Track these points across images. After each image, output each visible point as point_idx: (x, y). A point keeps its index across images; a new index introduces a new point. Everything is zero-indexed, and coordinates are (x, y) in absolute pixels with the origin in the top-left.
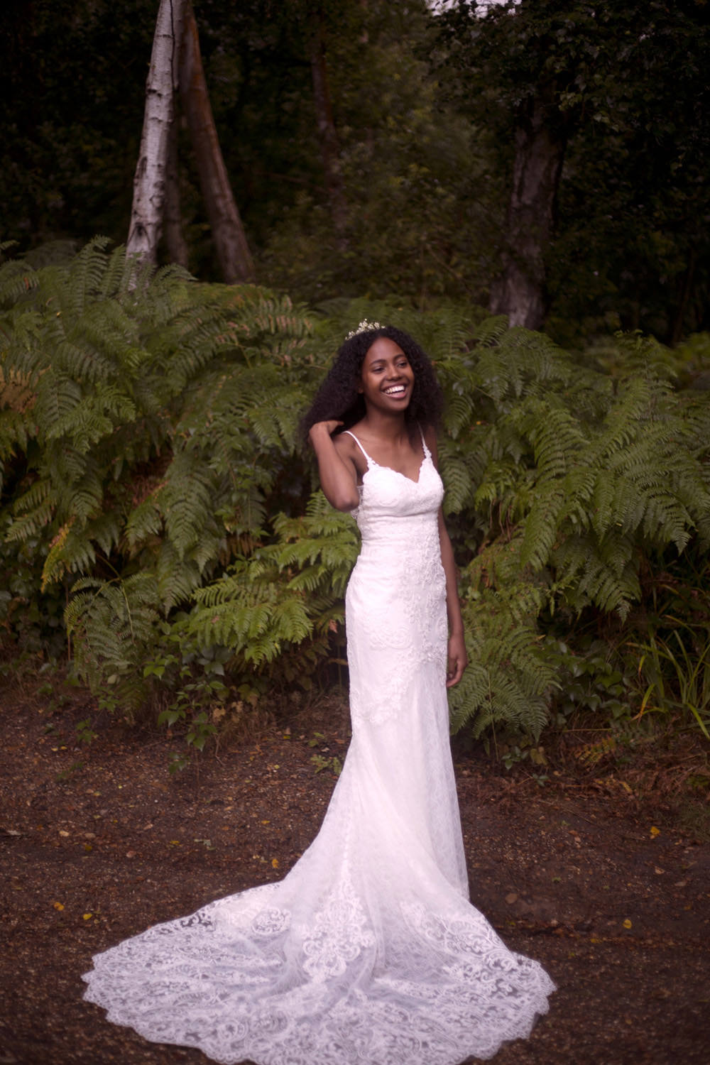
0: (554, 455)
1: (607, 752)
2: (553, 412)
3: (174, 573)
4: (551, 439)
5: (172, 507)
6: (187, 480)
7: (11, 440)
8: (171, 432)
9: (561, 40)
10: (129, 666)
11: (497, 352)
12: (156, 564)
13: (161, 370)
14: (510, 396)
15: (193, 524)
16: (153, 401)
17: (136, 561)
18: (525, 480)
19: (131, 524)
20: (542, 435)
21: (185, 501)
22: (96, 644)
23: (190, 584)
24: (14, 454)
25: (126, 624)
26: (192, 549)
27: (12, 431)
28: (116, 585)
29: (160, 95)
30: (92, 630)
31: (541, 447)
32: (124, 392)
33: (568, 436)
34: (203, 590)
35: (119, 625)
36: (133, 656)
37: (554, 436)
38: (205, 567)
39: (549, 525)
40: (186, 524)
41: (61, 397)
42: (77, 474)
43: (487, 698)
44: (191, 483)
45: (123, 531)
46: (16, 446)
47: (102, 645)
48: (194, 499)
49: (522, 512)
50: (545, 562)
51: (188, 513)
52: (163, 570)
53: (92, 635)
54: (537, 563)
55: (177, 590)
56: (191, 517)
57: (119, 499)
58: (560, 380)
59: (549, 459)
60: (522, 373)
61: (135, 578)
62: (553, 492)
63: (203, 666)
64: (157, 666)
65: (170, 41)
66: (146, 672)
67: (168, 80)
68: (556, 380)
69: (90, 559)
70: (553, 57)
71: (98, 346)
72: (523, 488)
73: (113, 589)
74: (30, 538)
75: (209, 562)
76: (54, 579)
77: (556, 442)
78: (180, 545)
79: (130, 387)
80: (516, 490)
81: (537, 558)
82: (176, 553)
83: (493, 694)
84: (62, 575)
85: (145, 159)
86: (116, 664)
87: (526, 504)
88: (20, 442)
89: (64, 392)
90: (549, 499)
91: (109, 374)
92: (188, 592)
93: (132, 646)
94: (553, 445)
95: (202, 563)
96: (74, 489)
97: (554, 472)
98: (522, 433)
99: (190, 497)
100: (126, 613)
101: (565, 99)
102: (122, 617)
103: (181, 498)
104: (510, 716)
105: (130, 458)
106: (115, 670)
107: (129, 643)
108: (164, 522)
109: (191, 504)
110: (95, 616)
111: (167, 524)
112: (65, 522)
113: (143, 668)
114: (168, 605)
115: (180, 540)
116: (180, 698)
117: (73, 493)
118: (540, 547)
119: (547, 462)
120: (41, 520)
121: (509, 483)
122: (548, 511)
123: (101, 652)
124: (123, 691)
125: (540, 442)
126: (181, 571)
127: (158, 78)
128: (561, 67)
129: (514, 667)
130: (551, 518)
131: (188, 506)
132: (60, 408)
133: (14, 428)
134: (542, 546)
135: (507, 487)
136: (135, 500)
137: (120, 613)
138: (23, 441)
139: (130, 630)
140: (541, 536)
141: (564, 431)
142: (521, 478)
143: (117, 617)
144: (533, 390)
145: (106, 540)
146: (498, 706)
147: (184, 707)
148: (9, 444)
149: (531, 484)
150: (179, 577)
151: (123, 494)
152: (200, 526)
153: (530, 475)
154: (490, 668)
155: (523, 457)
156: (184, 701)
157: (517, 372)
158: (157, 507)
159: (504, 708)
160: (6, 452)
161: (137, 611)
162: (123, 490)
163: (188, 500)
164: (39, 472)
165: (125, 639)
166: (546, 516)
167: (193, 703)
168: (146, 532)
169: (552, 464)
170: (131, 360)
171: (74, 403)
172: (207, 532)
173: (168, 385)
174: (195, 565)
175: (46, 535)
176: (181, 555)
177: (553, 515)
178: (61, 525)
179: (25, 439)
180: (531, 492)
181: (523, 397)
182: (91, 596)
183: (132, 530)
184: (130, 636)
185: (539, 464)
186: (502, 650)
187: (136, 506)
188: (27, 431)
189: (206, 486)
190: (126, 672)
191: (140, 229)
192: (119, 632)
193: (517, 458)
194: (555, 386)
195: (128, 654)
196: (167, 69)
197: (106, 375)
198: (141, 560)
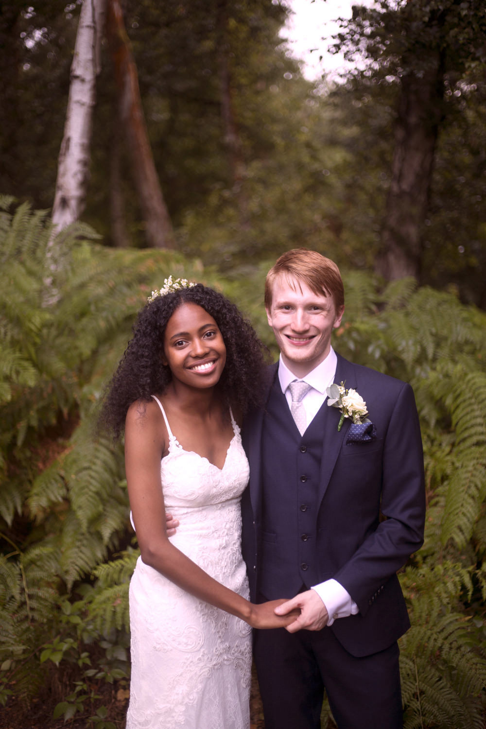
0: (473, 422)
2: (470, 376)
3: (78, 544)
4: (470, 404)
5: (77, 473)
6: (92, 446)
8: (77, 395)
9: (464, 13)
10: (24, 651)
11: (407, 314)
12: (61, 531)
13: (72, 333)
14: (422, 358)
15: (98, 493)
16: (58, 365)
17: (42, 526)
18: (440, 445)
19: (35, 490)
20: (460, 400)
21: (89, 468)
23: (94, 555)
25: (23, 604)
26: (96, 519)
28: (15, 559)
29: (83, 81)
31: (459, 413)
32: (26, 355)
34: (105, 566)
35: (14, 606)
36: (29, 640)
37: (473, 400)
38: (111, 538)
39: (472, 497)
40: (91, 493)
44: (97, 450)
45: (26, 498)
48: (98, 467)
49: (439, 478)
50: (468, 537)
51: (93, 481)
52: (68, 539)
54: (460, 539)
55: (80, 563)
56: (95, 486)
57: (24, 464)
58: (472, 343)
59: (470, 424)
60: (432, 334)
61: (35, 552)
62: (475, 461)
63: (105, 650)
64: (54, 651)
65: (92, 31)
66: (43, 657)
67: (90, 66)
68: (467, 342)
70: (456, 30)
72: (439, 454)
73: (9, 565)
75: (116, 533)
77: (475, 407)
78: (83, 515)
79: (32, 350)
81: (460, 534)
82: (79, 525)
83: (422, 692)
85: (69, 140)
86: (11, 649)
87: (443, 470)
90: (470, 468)
91: (12, 337)
92: (92, 564)
93: (28, 629)
94: (473, 411)
95: (107, 533)
97: (475, 439)
98: (438, 397)
99: (94, 464)
100: (22, 590)
101: (470, 67)
102: (18, 597)
103: (86, 465)
105: (34, 423)
106: (9, 655)
107: (25, 625)
108: (68, 490)
109: (96, 472)
111: (72, 493)
113: (41, 651)
114: (71, 579)
115: (83, 512)
116: (78, 689)
118: (463, 521)
119: (466, 429)
122: (470, 481)
124: (18, 677)
125: (457, 407)
126: (85, 542)
127: (82, 64)
128: (464, 39)
129: (445, 662)
130: (473, 490)
131: (93, 474)
134: (465, 520)
136: (41, 465)
137: (16, 592)
139: (26, 611)
140: (463, 509)
142: (436, 443)
143: (13, 597)
144: (444, 352)
145: (8, 509)
146: (428, 707)
147: (83, 698)
149: (448, 449)
150: (83, 549)
151: (30, 459)
152: (105, 496)
153: (446, 439)
154: (418, 660)
155: (438, 422)
156: (82, 693)
157: (428, 334)
158: (62, 473)
159: (435, 710)
161: (34, 591)
162: (28, 454)
163: (94, 467)
165: (21, 621)
166: (469, 487)
167: (92, 695)
168: (49, 500)
169: (473, 431)
170: (32, 323)
172: (112, 500)
173: (76, 348)
174: (99, 536)
176: (85, 525)
177: (476, 486)
180: (448, 458)
181: (435, 359)
183: (35, 498)
184: (27, 617)
185: (459, 430)
186: (432, 641)
187: (41, 471)
189: (112, 453)
190: (22, 657)
191: (64, 202)
192: (15, 613)
193: (433, 422)
194: (467, 348)
195: (24, 637)
196: (89, 56)
197: (8, 338)
198: (48, 527)
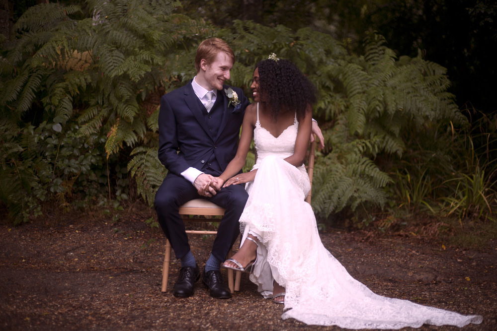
0: (354, 84)
1: (393, 222)
4: (352, 77)
7: (77, 85)
20: (346, 76)
22: (151, 179)
24: (78, 93)
27: (78, 80)
30: (148, 172)
31: (347, 81)
33: (360, 75)
37: (353, 75)
39: (362, 113)
41: (114, 58)
42: (128, 95)
43: (355, 191)
46: (80, 88)
47: (155, 180)
53: (148, 174)
54: (360, 131)
59: (352, 86)
62: (360, 100)
69: (135, 140)
71: (133, 31)
74: (93, 134)
76: (113, 153)
77: (355, 78)
80: (333, 103)
81: (360, 129)
83: (358, 190)
84: (118, 150)
88: (83, 86)
89: (115, 55)
90: (358, 102)
94: (353, 79)
96: (124, 104)
97: (356, 91)
98: (335, 76)
104: (369, 198)
110: (148, 164)
112: (114, 124)
117: (124, 106)
120: (96, 125)
121: (329, 100)
122: (359, 108)
123: (155, 183)
125: (346, 78)
129: (368, 175)
130: (361, 111)
132: (114, 63)
133: (79, 78)
134: (360, 123)
135: (329, 102)
138: (84, 85)
140: (359, 119)
141: (358, 73)
145: (139, 130)
146: (362, 195)
148: (76, 87)
151: (141, 110)
154: (354, 178)
155: (335, 87)
159: (365, 195)
160: (74, 91)
164: (90, 103)
169: (354, 88)
171: (122, 60)
175: (103, 132)
177: (363, 109)
178: (111, 126)
179: (85, 84)
182: (143, 156)
185: (346, 90)
186: (359, 168)
188: (86, 79)
193: (332, 88)
197: (138, 46)
